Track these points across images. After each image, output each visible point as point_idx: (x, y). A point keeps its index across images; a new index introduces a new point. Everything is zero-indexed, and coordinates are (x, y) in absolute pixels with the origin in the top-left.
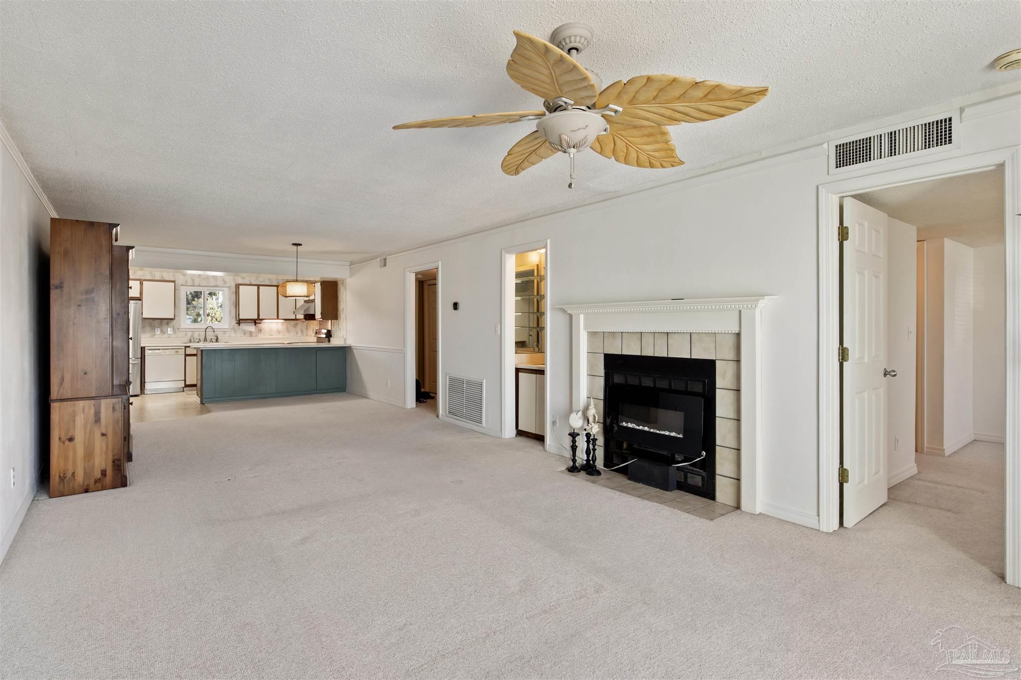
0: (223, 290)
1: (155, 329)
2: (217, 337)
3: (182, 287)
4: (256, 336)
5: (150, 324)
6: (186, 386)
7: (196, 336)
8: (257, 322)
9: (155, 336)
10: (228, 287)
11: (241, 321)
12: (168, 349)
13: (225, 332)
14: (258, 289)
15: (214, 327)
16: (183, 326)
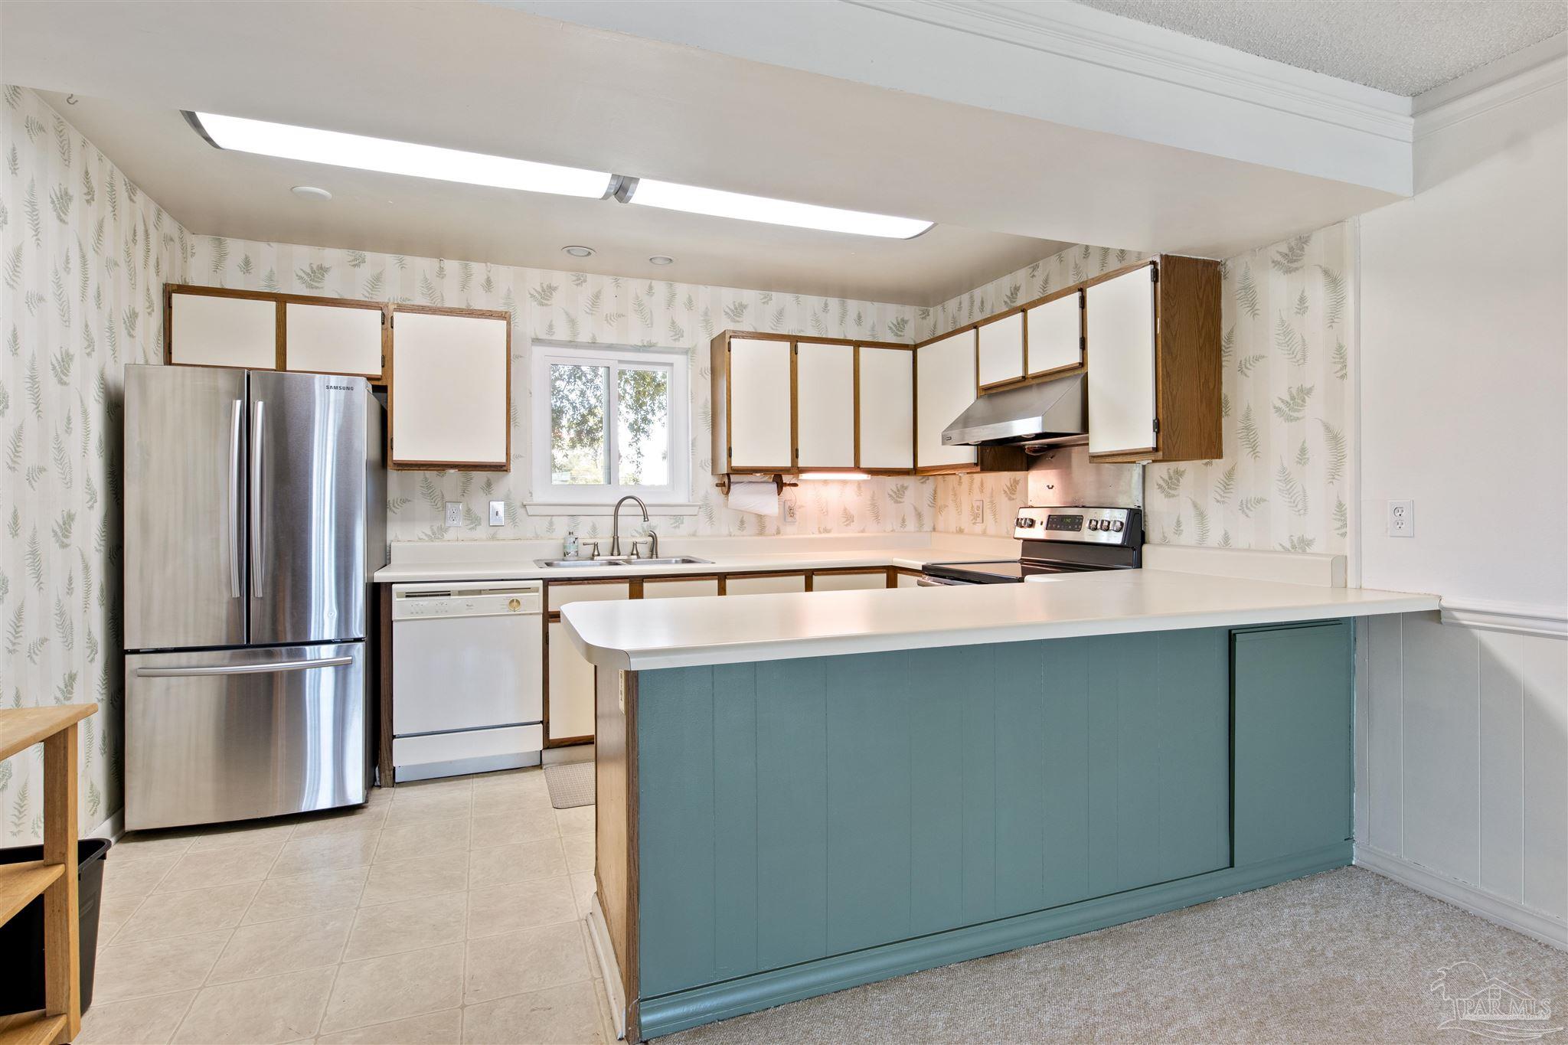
0: (672, 365)
1: (444, 507)
2: (654, 538)
3: (538, 351)
4: (778, 532)
5: (429, 487)
6: (549, 744)
7: (583, 534)
8: (786, 479)
9: (447, 536)
10: (686, 352)
11: (733, 478)
12: (479, 592)
13: (678, 519)
14: (795, 351)
15: (645, 501)
16: (538, 497)
